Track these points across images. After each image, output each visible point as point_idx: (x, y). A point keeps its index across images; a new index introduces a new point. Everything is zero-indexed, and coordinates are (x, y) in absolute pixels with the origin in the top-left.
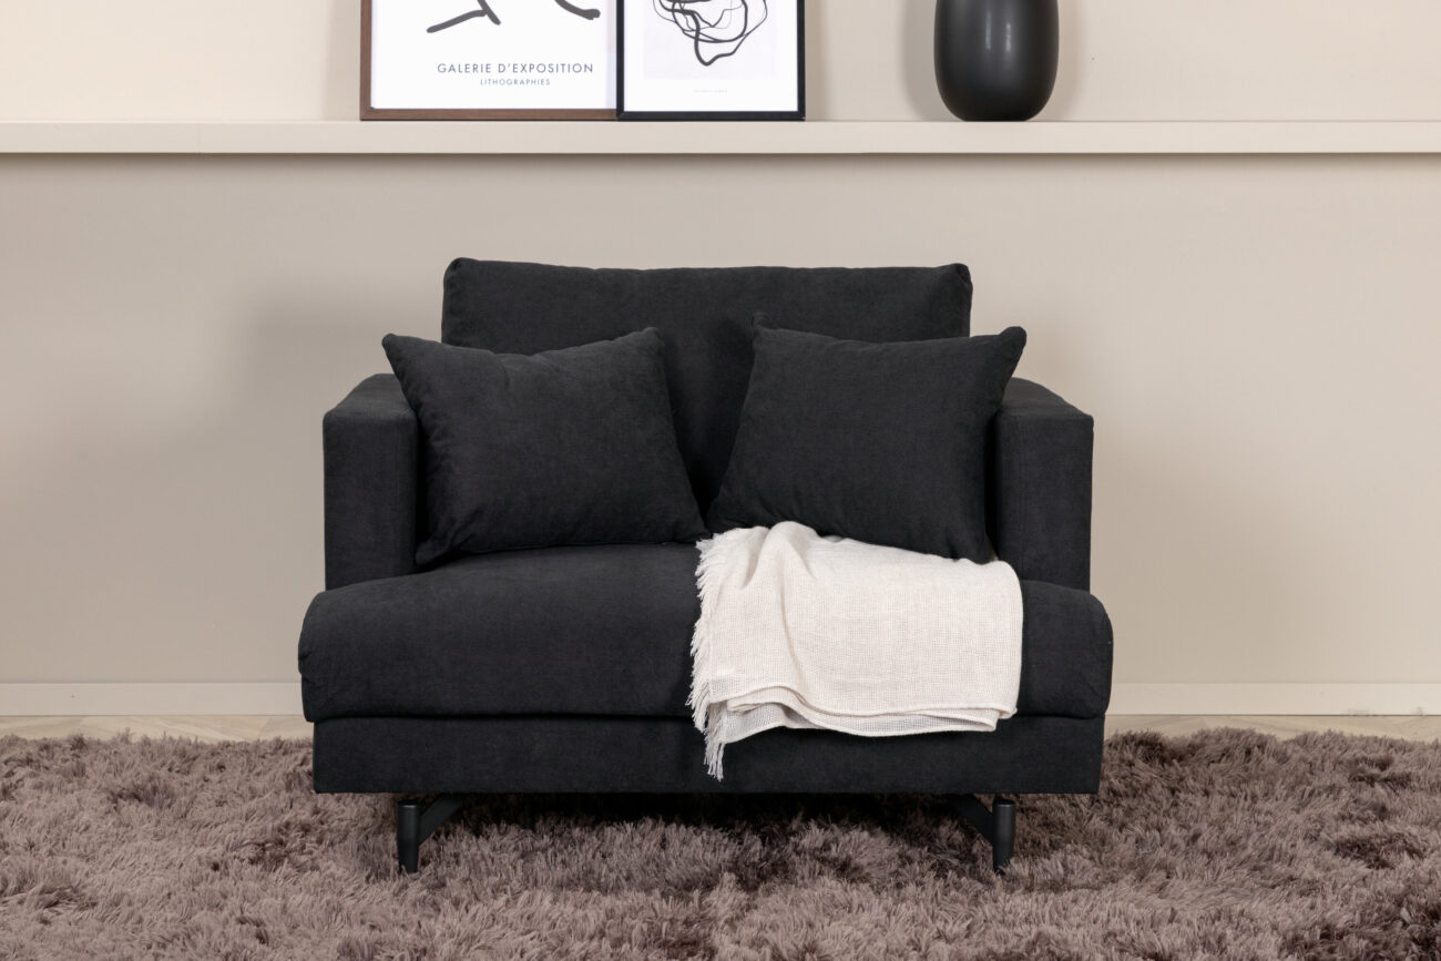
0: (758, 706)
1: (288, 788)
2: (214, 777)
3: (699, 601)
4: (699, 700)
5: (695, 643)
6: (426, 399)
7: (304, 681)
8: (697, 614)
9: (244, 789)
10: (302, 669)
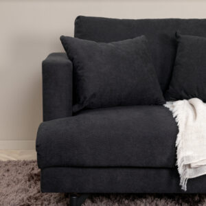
0: (202, 166)
1: (29, 181)
2: (6, 174)
3: (178, 127)
4: (180, 163)
5: (177, 142)
6: (75, 57)
7: (38, 154)
8: (177, 131)
9: (15, 179)
10: (37, 150)
